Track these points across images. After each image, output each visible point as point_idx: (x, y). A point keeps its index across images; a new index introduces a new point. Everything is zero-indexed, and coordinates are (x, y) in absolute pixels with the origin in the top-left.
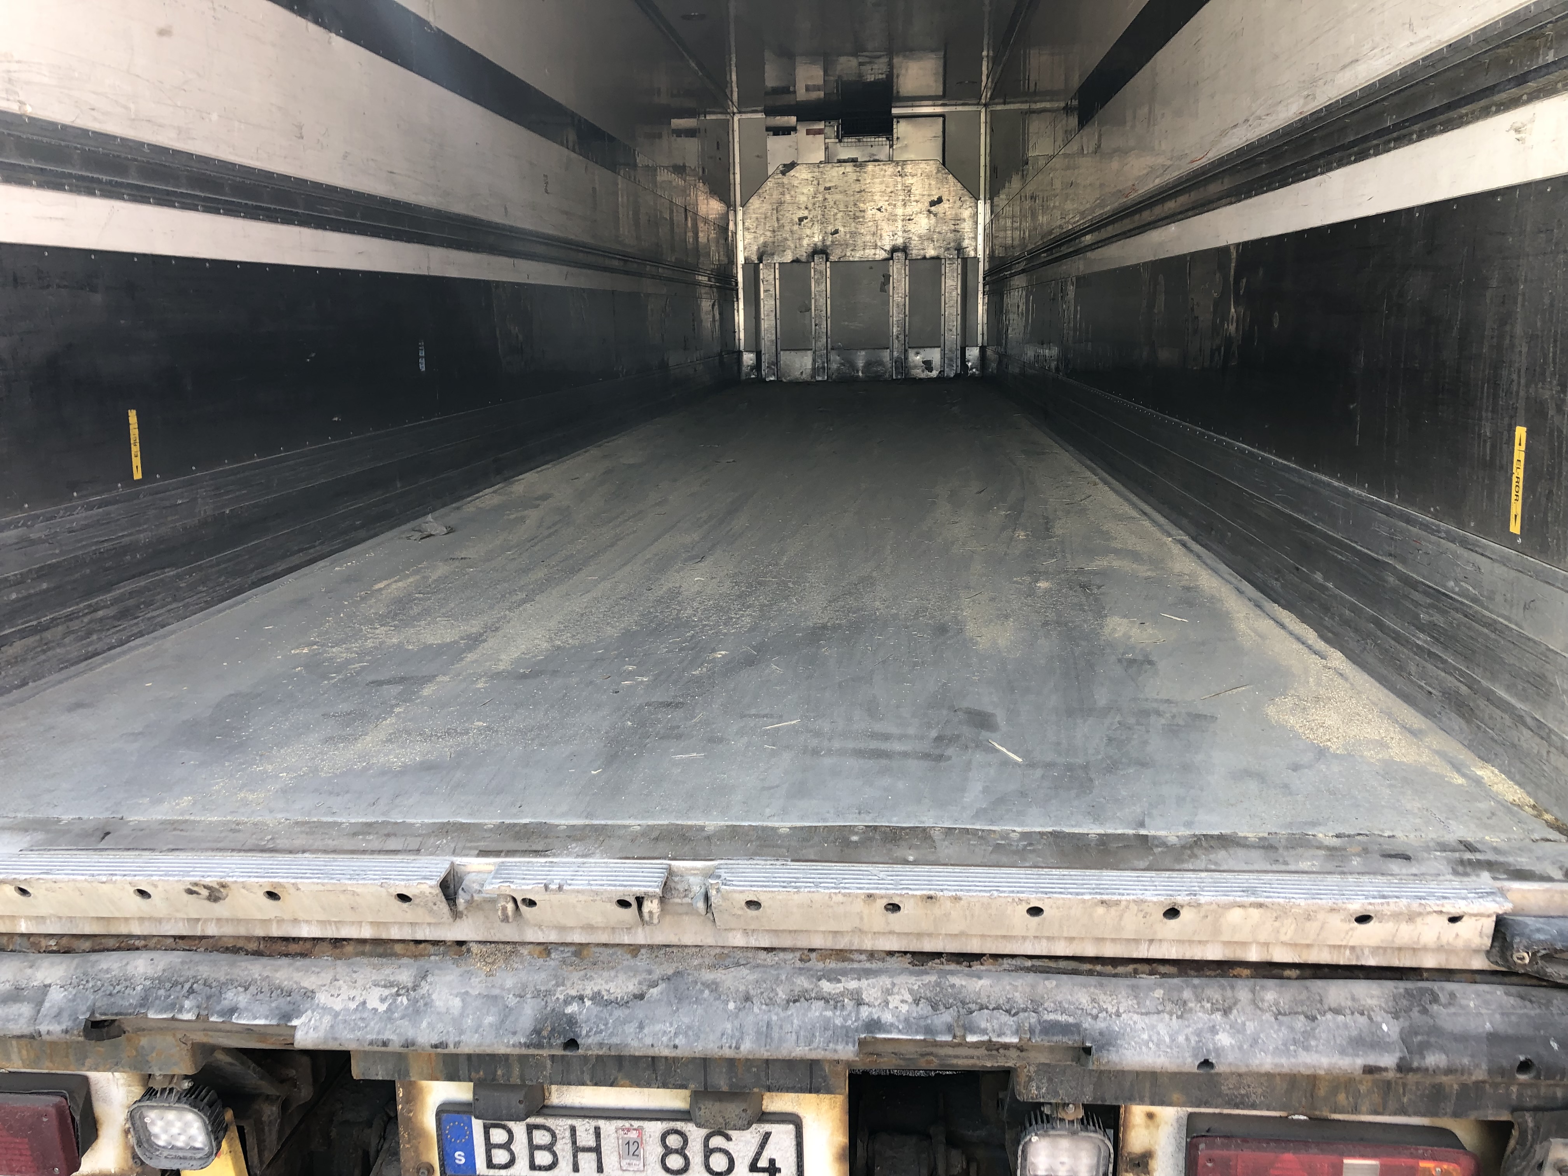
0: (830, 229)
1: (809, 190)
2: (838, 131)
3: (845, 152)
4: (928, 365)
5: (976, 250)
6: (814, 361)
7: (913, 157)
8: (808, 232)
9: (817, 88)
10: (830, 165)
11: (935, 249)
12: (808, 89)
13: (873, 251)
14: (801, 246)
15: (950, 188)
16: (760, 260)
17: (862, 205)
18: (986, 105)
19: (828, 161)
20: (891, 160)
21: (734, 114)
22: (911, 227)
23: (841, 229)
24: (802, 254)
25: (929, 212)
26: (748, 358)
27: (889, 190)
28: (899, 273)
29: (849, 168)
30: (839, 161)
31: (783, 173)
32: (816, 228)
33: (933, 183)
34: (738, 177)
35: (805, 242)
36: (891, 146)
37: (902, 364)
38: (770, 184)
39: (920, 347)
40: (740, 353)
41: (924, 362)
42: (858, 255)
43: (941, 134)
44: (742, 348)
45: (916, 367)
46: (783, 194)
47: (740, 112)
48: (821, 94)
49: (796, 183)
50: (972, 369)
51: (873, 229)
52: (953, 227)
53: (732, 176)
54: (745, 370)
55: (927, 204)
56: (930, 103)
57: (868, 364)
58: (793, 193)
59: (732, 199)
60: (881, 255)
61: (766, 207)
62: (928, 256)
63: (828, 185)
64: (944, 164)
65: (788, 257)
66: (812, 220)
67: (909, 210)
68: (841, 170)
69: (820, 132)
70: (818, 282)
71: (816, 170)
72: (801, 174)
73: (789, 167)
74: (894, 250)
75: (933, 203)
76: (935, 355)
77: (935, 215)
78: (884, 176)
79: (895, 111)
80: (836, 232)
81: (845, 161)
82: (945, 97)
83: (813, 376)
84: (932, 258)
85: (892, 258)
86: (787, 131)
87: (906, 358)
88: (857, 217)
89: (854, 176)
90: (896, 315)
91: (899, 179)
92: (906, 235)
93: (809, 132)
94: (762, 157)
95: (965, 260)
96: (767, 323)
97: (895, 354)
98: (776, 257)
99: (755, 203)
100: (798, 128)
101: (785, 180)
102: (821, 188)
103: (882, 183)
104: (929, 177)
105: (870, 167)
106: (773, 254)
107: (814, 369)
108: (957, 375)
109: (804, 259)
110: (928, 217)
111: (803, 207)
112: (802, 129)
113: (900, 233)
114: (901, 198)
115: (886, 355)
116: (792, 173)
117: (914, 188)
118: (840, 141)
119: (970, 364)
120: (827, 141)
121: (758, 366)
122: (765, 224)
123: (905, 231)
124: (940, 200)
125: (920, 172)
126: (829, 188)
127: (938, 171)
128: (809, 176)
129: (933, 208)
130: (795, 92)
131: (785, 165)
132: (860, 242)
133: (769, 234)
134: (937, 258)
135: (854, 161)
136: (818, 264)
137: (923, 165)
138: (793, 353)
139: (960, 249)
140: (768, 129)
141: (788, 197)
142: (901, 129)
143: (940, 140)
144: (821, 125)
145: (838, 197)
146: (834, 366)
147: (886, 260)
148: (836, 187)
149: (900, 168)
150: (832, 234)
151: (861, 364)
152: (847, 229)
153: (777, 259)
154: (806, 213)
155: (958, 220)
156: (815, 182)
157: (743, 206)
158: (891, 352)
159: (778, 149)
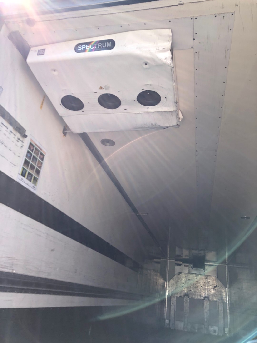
0: (189, 289)
1: (184, 279)
2: (192, 266)
3: (193, 272)
4: (215, 331)
5: (226, 300)
6: (184, 325)
7: (209, 275)
8: (184, 290)
10: (190, 274)
11: (216, 299)
12: (185, 256)
13: (200, 297)
14: (182, 293)
15: (219, 284)
16: (172, 295)
17: (197, 285)
18: (227, 265)
19: (189, 273)
20: (204, 275)
21: (168, 260)
23: (192, 290)
25: (214, 289)
26: (167, 321)
27: (204, 282)
28: (207, 304)
29: (194, 275)
32: (186, 289)
33: (215, 282)
34: (168, 274)
36: (204, 271)
37: (207, 329)
38: (175, 277)
39: (212, 325)
40: (165, 320)
41: (213, 330)
42: (196, 297)
43: (216, 270)
44: (165, 318)
45: (211, 331)
46: (178, 279)
47: (170, 259)
48: (188, 257)
49: (181, 277)
50: (227, 334)
51: (200, 291)
52: (220, 294)
54: (166, 324)
55: (213, 287)
56: (214, 262)
57: (198, 328)
58: (181, 279)
59: (166, 279)
60: (202, 298)
61: (174, 282)
62: (214, 300)
63: (189, 279)
64: (217, 277)
65: (179, 295)
66: (185, 287)
67: (209, 288)
68: (192, 276)
69: (187, 266)
70: (186, 303)
71: (186, 275)
72: (183, 275)
73: (180, 273)
74: (205, 297)
75: (215, 287)
76: (216, 328)
77: (216, 290)
78: (203, 278)
79: (205, 263)
81: (193, 274)
82: (217, 262)
83: (183, 329)
84: (215, 301)
85: (205, 299)
86: (180, 265)
87: (209, 328)
88: (196, 288)
89: (195, 277)
90: (206, 316)
91: (206, 279)
92: (208, 294)
93: (185, 266)
94: (174, 270)
95: (224, 303)
96: (172, 312)
98: (176, 295)
99: (171, 281)
100: (183, 264)
101: (179, 276)
102: (187, 279)
103: (202, 280)
104: (214, 280)
105: (199, 276)
107: (184, 327)
108: (223, 335)
109: (182, 296)
110: (214, 290)
111: (183, 283)
112: (184, 265)
114: (207, 284)
116: (181, 275)
117: (210, 282)
118: (192, 269)
119: (226, 333)
120: (189, 268)
121: (169, 324)
122: (173, 286)
123: (208, 293)
124: (216, 286)
125: (211, 278)
127: (216, 279)
128: (185, 276)
129: (215, 288)
130: (182, 256)
131: (179, 273)
132: (196, 294)
133: (174, 289)
134: (216, 301)
135: (195, 274)
136: (186, 298)
137: (212, 277)
138: (179, 322)
139: (222, 300)
140: (176, 264)
141: (179, 280)
142: (207, 267)
144: (188, 265)
145: (192, 282)
146: (189, 327)
147: (203, 300)
148: (191, 279)
149: (206, 277)
150: (190, 291)
152: (194, 290)
154: (184, 285)
155: (221, 292)
156: (186, 278)
157: (169, 281)
158: (205, 326)
159: (177, 268)
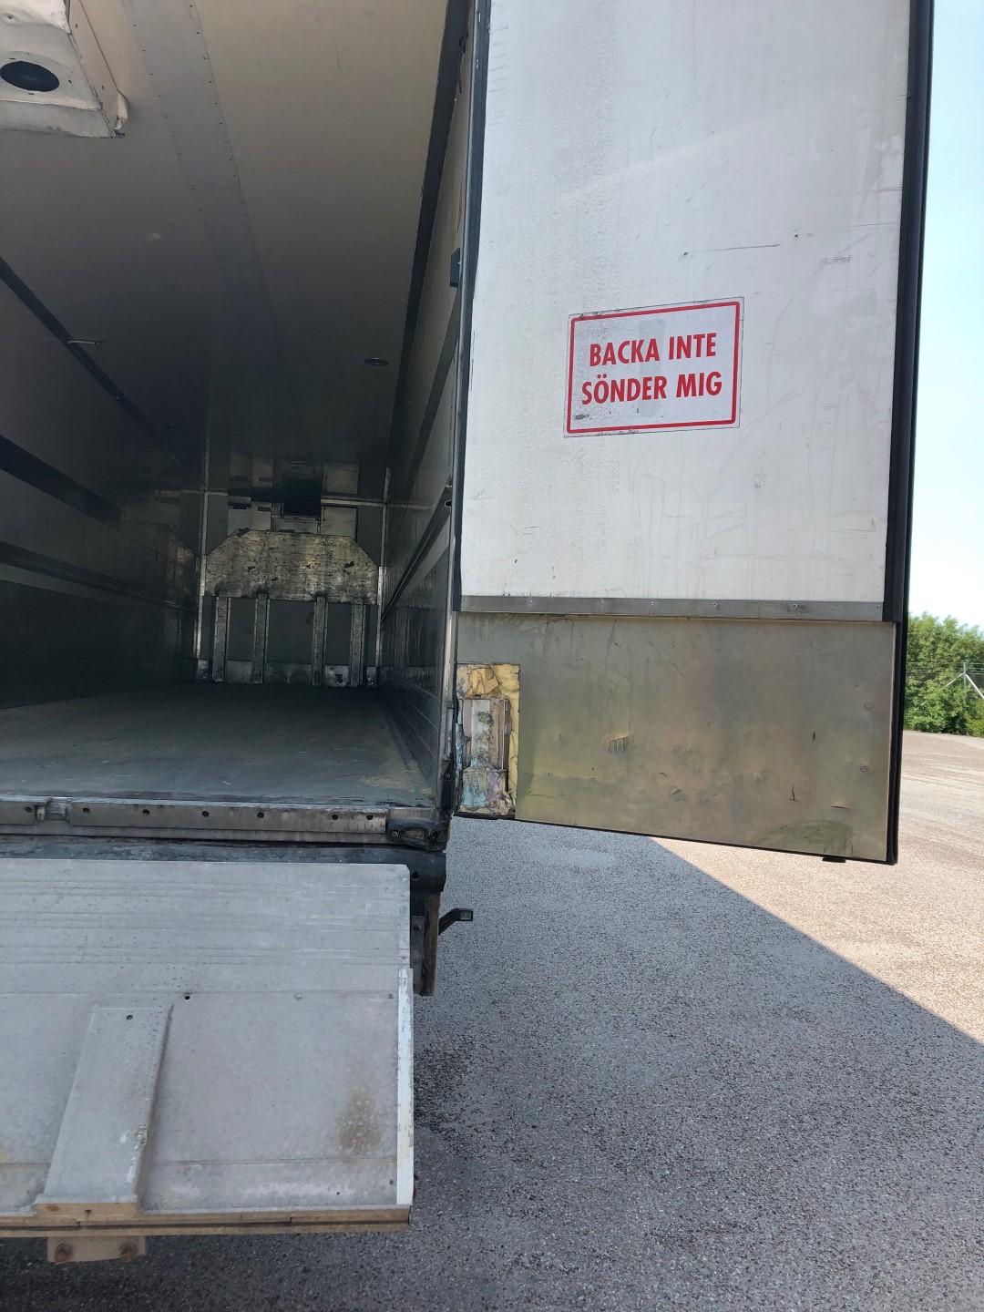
0: (271, 576)
1: (258, 548)
2: (281, 511)
3: (286, 525)
4: (339, 677)
5: (376, 600)
6: (253, 669)
7: (334, 533)
8: (255, 577)
9: (268, 480)
10: (274, 533)
11: (347, 597)
12: (260, 479)
13: (302, 595)
14: (249, 587)
15: (360, 556)
16: (217, 594)
17: (295, 562)
18: (386, 504)
19: (273, 529)
20: (319, 535)
21: (205, 491)
22: (331, 581)
23: (279, 577)
24: (249, 592)
25: (344, 571)
26: (202, 664)
27: (316, 554)
28: (319, 610)
29: (288, 536)
30: (281, 531)
31: (239, 535)
32: (261, 575)
33: (348, 552)
34: (204, 534)
35: (252, 584)
36: (319, 524)
37: (320, 675)
38: (228, 541)
39: (333, 664)
40: (196, 660)
41: (336, 675)
42: (291, 596)
43: (354, 520)
44: (198, 657)
45: (330, 678)
46: (238, 549)
47: (209, 490)
48: (270, 484)
49: (248, 543)
50: (370, 682)
51: (303, 579)
52: (360, 583)
53: (200, 534)
54: (198, 672)
55: (343, 566)
56: (347, 498)
57: (294, 675)
58: (245, 549)
59: (199, 549)
60: (308, 598)
61: (224, 557)
62: (342, 601)
63: (271, 546)
64: (356, 540)
65: (239, 594)
66: (258, 569)
67: (329, 569)
68: (282, 537)
69: (268, 510)
70: (259, 613)
71: (264, 535)
72: (253, 537)
73: (243, 531)
74: (318, 594)
75: (347, 566)
76: (345, 671)
77: (348, 574)
78: (313, 544)
79: (323, 501)
80: (276, 579)
81: (285, 531)
82: (359, 495)
83: (252, 680)
84: (345, 603)
85: (316, 601)
86: (245, 506)
87: (323, 672)
88: (292, 570)
89: (290, 542)
90: (317, 641)
91: (324, 547)
92: (327, 585)
93: (260, 509)
94: (224, 522)
95: (369, 606)
96: (219, 640)
97: (315, 668)
98: (229, 593)
99: (216, 553)
100: (252, 505)
101: (240, 540)
102: (267, 548)
103: (311, 548)
104: (345, 547)
105: (303, 537)
106: (227, 591)
107: (252, 675)
108: (359, 686)
109: (250, 596)
110: (344, 576)
111: (252, 559)
112: (255, 506)
113: (323, 584)
114: (324, 560)
115: (308, 669)
116: (245, 535)
117: (334, 554)
118: (282, 518)
119: (369, 679)
120: (273, 516)
121: (209, 670)
122: (223, 569)
123: (326, 583)
124: (352, 564)
125: (338, 543)
126: (272, 549)
127: (352, 544)
128: (258, 539)
129: (347, 569)
130: (251, 481)
131: (240, 530)
132: (293, 588)
133: (225, 576)
134: (348, 603)
135: (292, 531)
136: (260, 600)
137: (341, 539)
138: (237, 663)
139: (365, 599)
140: (230, 504)
141: (241, 552)
142: (326, 513)
143: (354, 525)
144: (269, 505)
145: (279, 555)
146: (268, 674)
147: (312, 601)
148: (277, 548)
149: (324, 540)
150: (273, 580)
151: (289, 674)
152: (284, 578)
153: (229, 594)
154: (254, 564)
155: (364, 577)
156: (262, 544)
157: (207, 555)
158: (312, 667)
159: (236, 518)
